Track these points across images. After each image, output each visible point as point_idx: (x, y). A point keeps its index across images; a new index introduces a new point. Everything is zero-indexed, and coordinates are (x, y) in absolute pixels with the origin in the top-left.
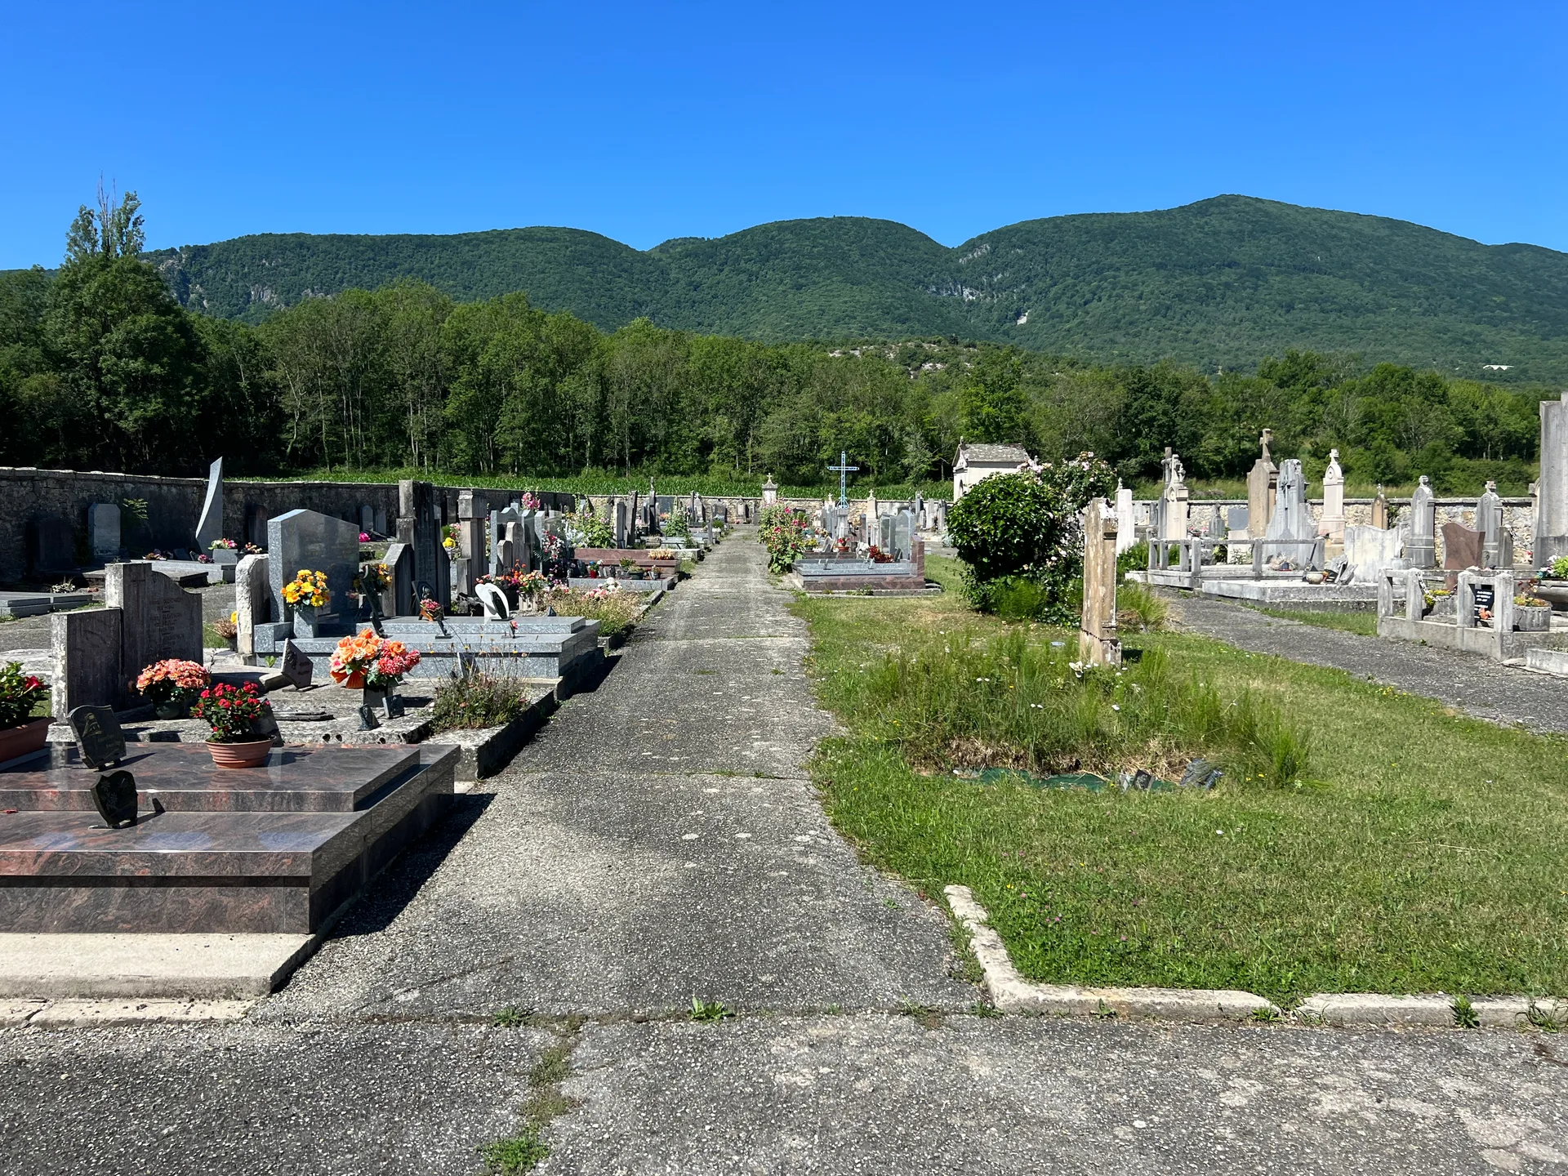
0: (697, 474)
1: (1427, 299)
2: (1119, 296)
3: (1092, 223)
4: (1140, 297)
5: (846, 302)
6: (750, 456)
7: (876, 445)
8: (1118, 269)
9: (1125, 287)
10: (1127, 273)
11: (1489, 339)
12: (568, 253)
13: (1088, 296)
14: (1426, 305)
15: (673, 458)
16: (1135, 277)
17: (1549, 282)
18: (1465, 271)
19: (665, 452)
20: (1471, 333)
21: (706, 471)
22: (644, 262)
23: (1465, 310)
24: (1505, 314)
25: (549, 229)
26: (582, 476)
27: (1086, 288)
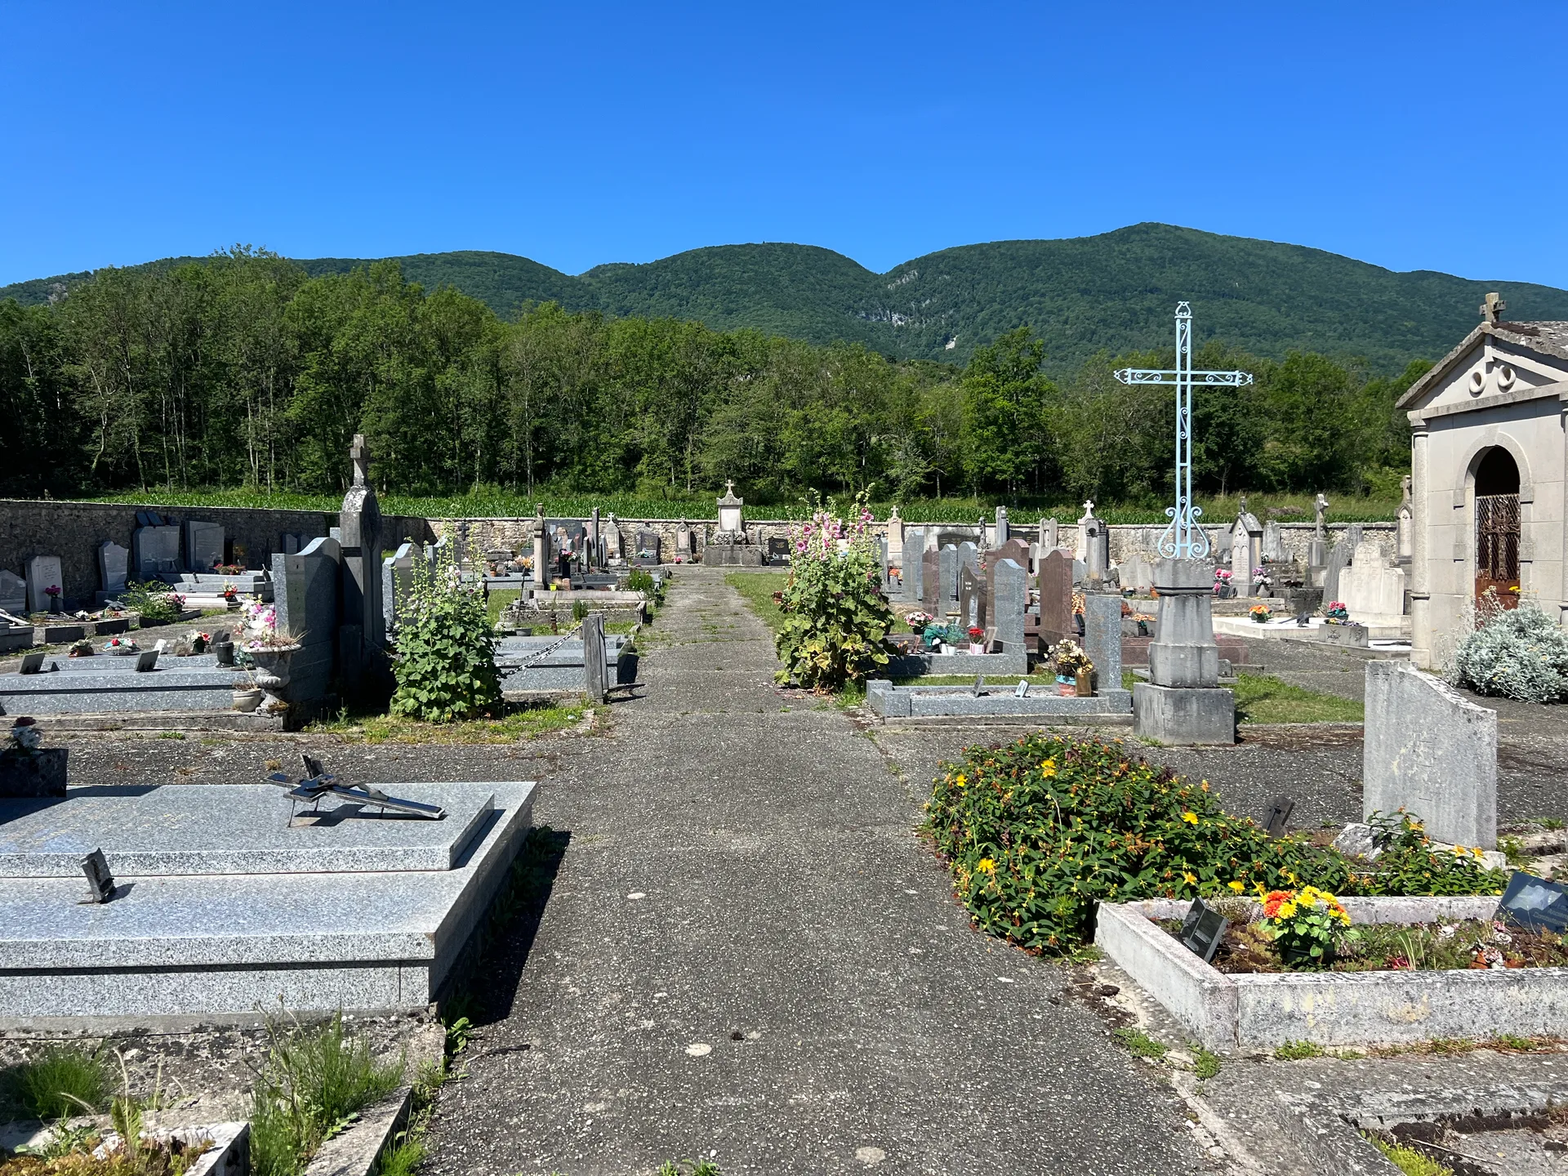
0: (621, 491)
1: (1342, 324)
2: (1045, 321)
3: (1017, 250)
4: (1066, 322)
5: (777, 327)
6: (688, 466)
7: (852, 452)
8: (1043, 295)
9: (1050, 312)
10: (1052, 299)
11: (1403, 362)
12: (496, 277)
13: (1015, 321)
14: (1341, 329)
15: (589, 471)
16: (1059, 303)
17: (1457, 308)
18: (1376, 297)
20: (1385, 357)
21: (632, 488)
22: (574, 286)
23: (1378, 335)
24: (1417, 338)
25: (477, 254)
27: (1012, 314)
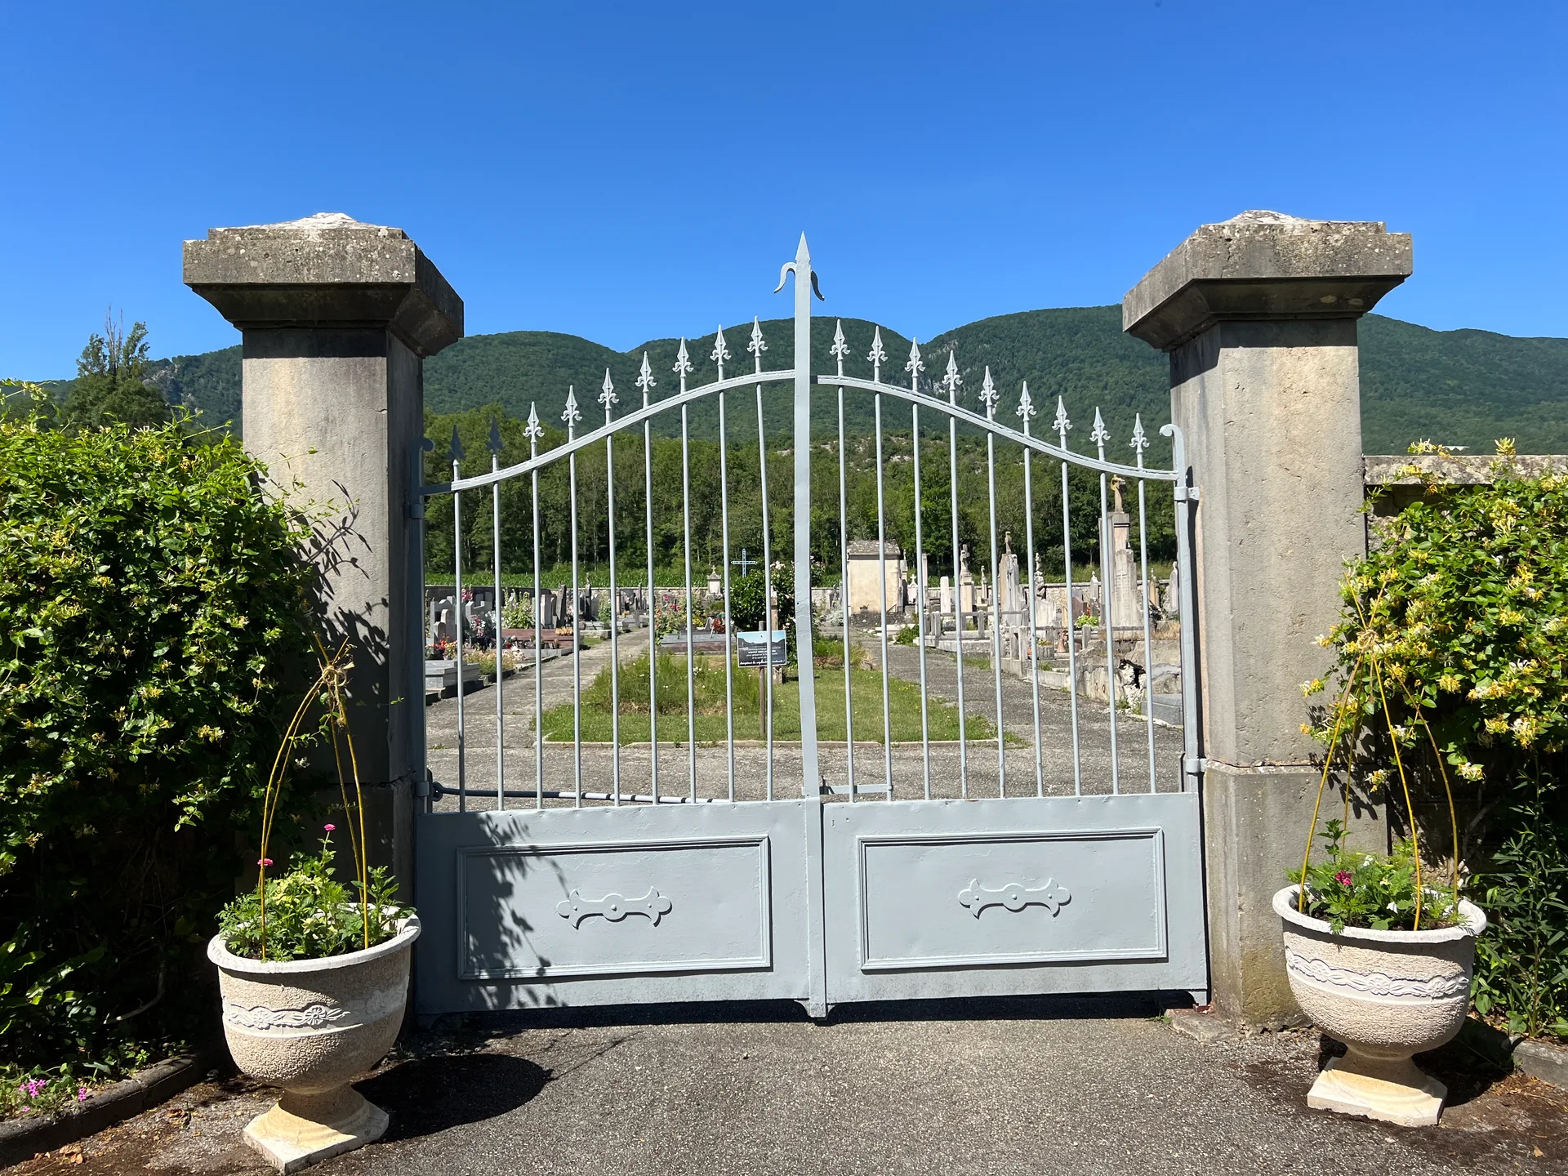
0: (661, 567)
1: (1382, 384)
2: (1084, 387)
3: (1056, 319)
4: (1105, 388)
5: (820, 398)
6: (709, 549)
7: (826, 537)
8: (1083, 361)
9: (1089, 378)
10: (1091, 365)
11: (1445, 422)
12: (550, 356)
13: (1055, 387)
14: (1381, 390)
15: (638, 552)
16: (1099, 368)
17: (1501, 366)
18: (1418, 356)
19: (631, 547)
20: (1427, 416)
21: (669, 564)
22: (623, 363)
23: (1421, 393)
24: (1459, 397)
25: (531, 334)
26: (554, 571)
27: (1052, 381)
